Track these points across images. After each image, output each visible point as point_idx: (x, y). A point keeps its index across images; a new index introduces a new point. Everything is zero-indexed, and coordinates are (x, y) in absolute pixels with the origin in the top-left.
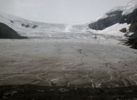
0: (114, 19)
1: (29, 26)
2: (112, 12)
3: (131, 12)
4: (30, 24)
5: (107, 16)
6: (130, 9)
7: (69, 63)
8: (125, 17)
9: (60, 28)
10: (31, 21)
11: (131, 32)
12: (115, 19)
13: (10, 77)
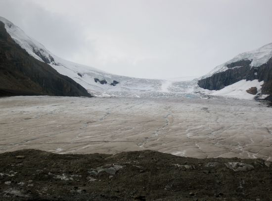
0: (238, 73)
1: (106, 83)
2: (234, 62)
3: (264, 63)
4: (108, 79)
5: (227, 69)
6: (263, 58)
7: (195, 125)
8: (255, 70)
9: (153, 87)
10: (110, 74)
11: (265, 94)
12: (240, 73)
13: (88, 148)
